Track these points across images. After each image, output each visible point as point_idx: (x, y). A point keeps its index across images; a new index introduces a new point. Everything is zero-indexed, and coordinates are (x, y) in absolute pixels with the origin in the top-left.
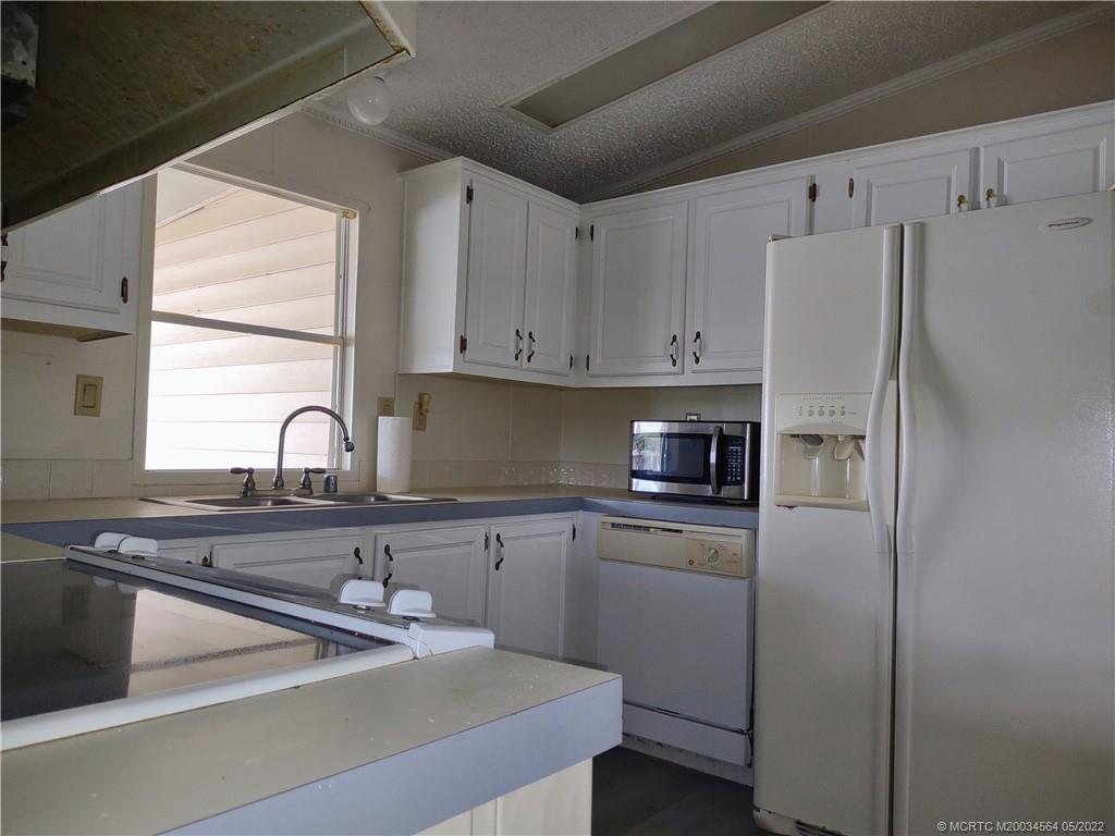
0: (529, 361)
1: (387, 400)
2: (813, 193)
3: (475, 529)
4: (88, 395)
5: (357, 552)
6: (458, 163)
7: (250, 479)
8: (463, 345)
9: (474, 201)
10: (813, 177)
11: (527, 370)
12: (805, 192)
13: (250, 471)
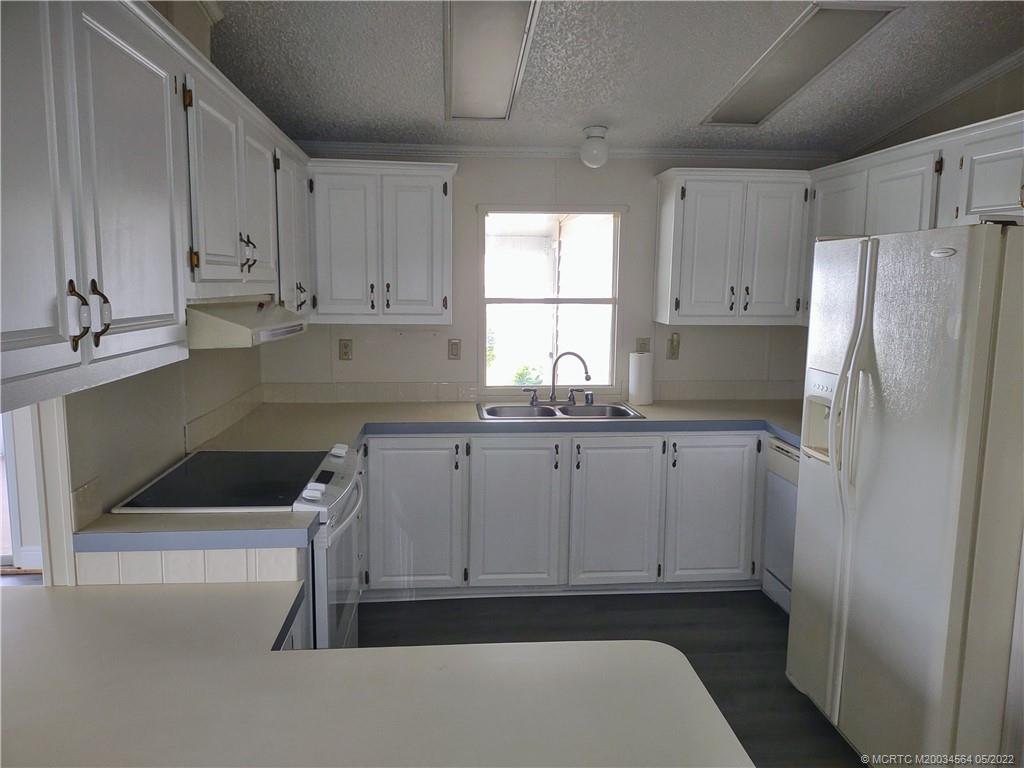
0: (745, 309)
1: (643, 340)
2: (939, 167)
3: (655, 440)
4: (454, 349)
5: (557, 447)
6: (673, 172)
7: (535, 394)
8: (677, 305)
9: (686, 198)
10: (941, 152)
11: (743, 316)
12: (932, 166)
13: (535, 391)
